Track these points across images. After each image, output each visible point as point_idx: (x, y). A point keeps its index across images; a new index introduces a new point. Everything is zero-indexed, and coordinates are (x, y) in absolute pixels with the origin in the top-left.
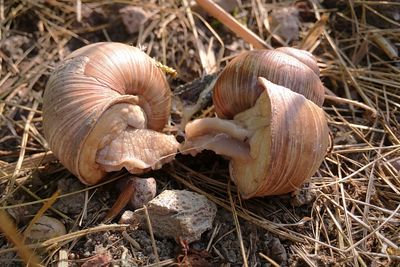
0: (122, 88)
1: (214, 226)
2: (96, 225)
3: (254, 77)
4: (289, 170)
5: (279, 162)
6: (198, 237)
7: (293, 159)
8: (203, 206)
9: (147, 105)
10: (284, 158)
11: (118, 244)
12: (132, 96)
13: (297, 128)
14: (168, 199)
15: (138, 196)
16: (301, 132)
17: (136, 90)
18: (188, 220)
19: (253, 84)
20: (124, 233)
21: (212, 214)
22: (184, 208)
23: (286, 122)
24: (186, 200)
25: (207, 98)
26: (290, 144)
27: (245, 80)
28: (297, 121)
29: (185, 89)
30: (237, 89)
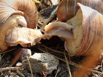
0: (16, 8)
1: (58, 68)
2: (5, 67)
3: (75, 3)
4: (91, 42)
5: (86, 38)
6: (51, 72)
7: (93, 38)
8: (53, 59)
9: (27, 17)
10: (89, 37)
11: (15, 76)
12: (21, 12)
13: (94, 24)
14: (37, 56)
15: (24, 56)
16: (96, 26)
17: (22, 9)
18: (46, 64)
19: (75, 6)
20: (18, 71)
21: (57, 63)
22: (44, 60)
23: (89, 21)
24: (45, 56)
25: (54, 15)
26: (91, 30)
27: (71, 5)
28: (94, 21)
29: (44, 11)
30: (68, 9)
